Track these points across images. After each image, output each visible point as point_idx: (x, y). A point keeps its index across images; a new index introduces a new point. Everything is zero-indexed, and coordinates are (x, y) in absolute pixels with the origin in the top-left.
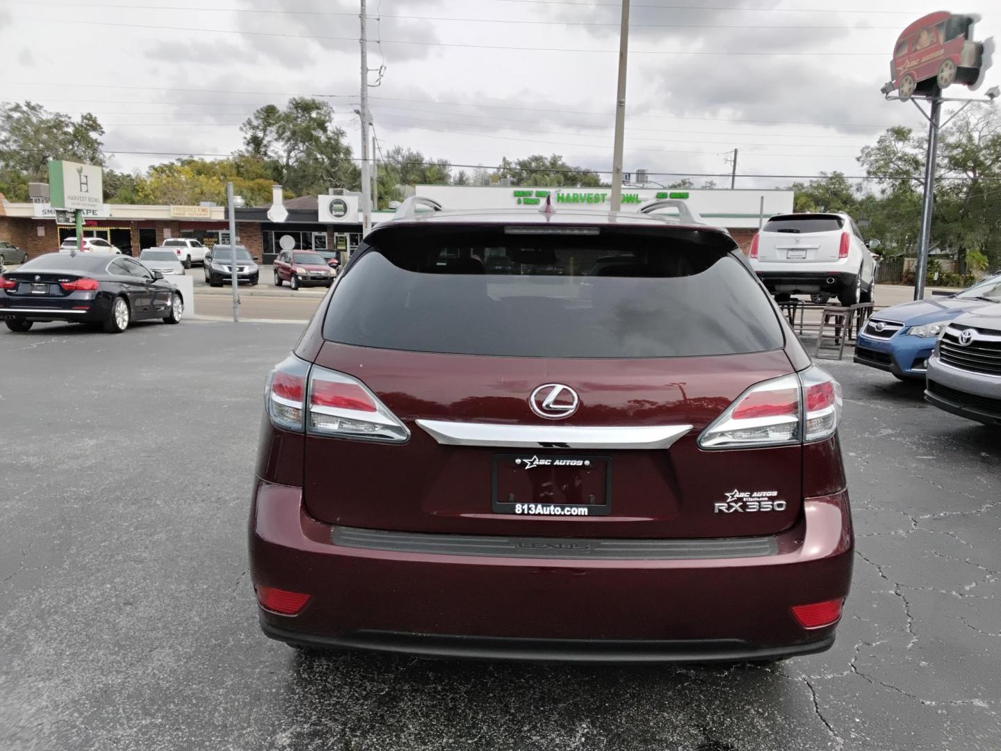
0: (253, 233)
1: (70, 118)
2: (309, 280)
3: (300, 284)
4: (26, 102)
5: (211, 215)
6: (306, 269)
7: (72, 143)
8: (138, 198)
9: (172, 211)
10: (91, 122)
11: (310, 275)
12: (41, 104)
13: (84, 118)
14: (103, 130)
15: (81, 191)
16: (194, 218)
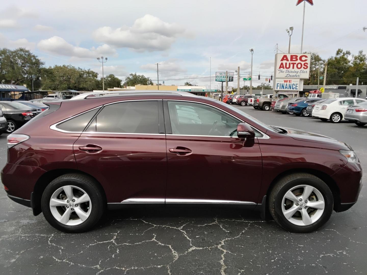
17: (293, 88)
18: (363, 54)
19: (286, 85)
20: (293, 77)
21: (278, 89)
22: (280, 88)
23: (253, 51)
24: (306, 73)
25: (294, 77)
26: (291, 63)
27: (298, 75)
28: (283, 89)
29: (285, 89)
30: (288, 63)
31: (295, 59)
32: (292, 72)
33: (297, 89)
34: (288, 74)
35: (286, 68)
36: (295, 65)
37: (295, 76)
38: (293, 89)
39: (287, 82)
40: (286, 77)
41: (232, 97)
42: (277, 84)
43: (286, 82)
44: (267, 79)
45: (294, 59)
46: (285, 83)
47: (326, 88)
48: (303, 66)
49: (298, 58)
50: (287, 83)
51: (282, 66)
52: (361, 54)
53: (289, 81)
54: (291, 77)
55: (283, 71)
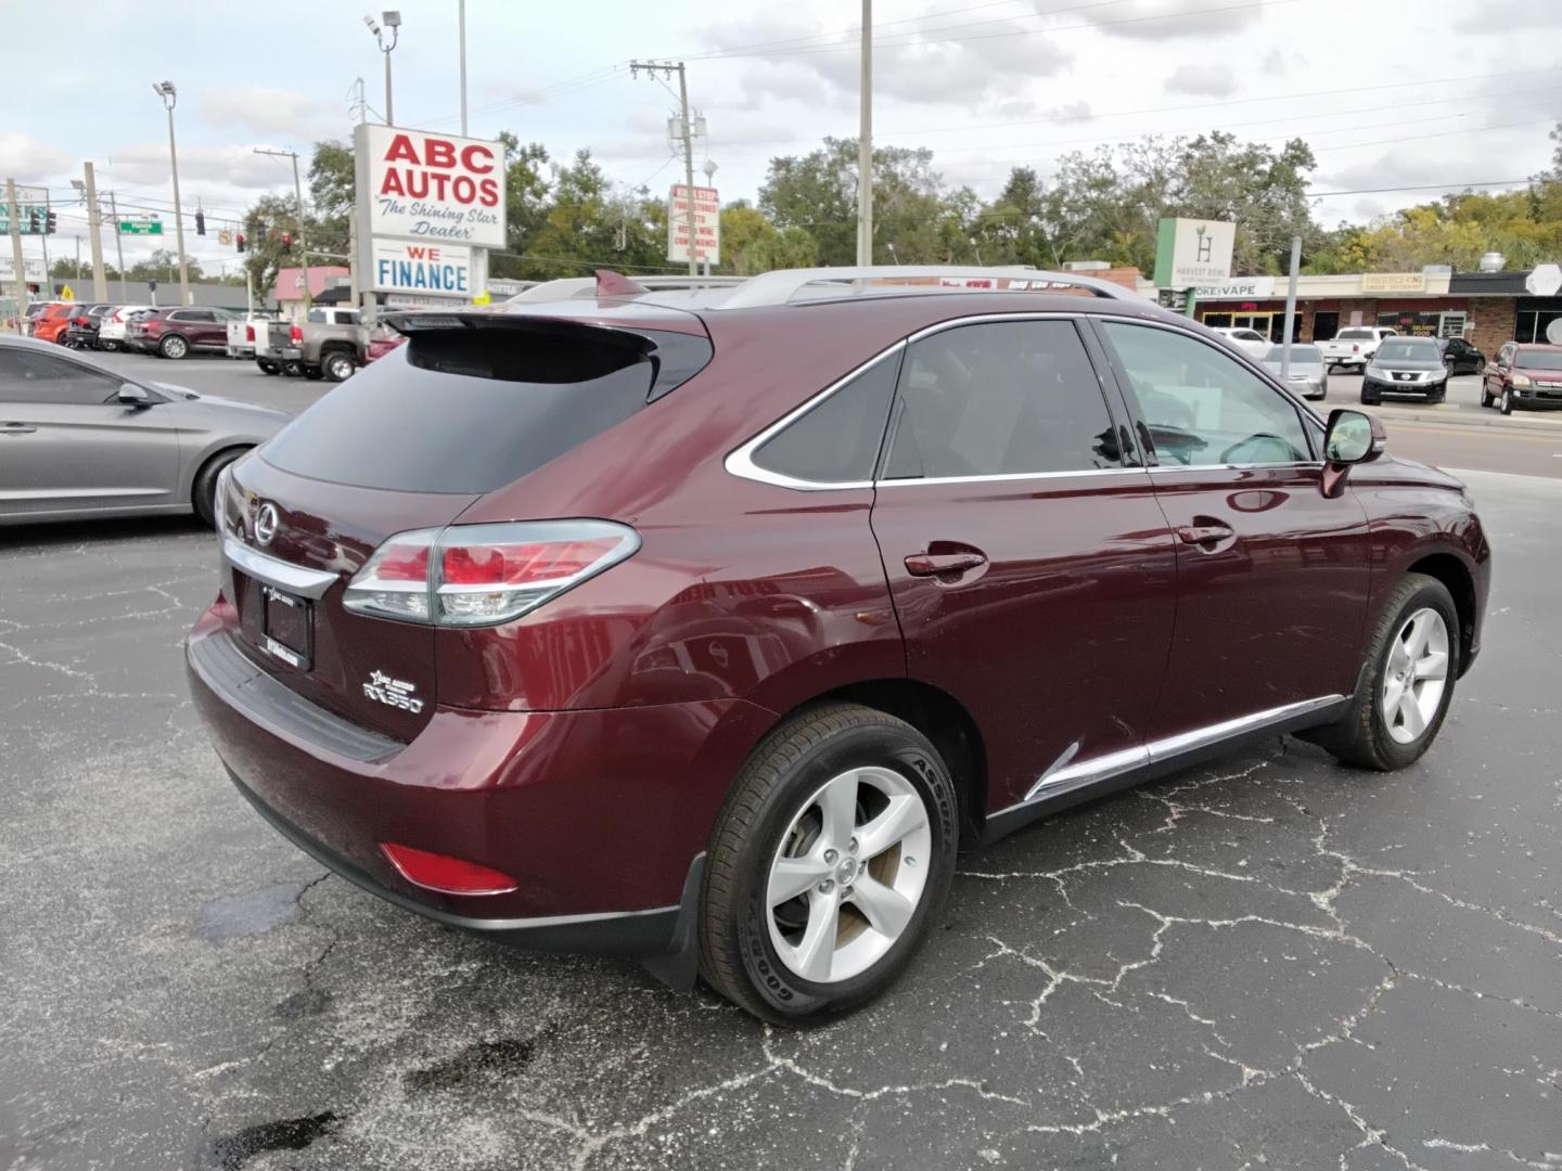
0: (1499, 314)
1: (1269, 149)
2: (1534, 397)
3: (1515, 405)
4: (1214, 132)
5: (1426, 288)
6: (1531, 379)
7: (1266, 186)
8: (1340, 265)
9: (1364, 284)
10: (1298, 153)
11: (1536, 389)
12: (1233, 134)
13: (1290, 146)
14: (1314, 162)
15: (1199, 260)
16: (1399, 293)
17: (449, 284)
18: (592, 167)
19: (420, 268)
20: (442, 237)
21: (388, 286)
22: (395, 283)
23: (173, 93)
24: (492, 223)
25: (447, 238)
26: (429, 176)
27: (462, 226)
28: (405, 288)
29: (416, 286)
30: (418, 171)
31: (443, 159)
32: (436, 213)
33: (464, 289)
34: (421, 223)
35: (414, 194)
36: (448, 186)
37: (451, 231)
38: (446, 286)
39: (421, 256)
40: (416, 235)
41: (90, 313)
42: (382, 262)
43: (416, 256)
44: (225, 232)
45: (439, 159)
46: (415, 261)
47: (495, 291)
48: (479, 193)
49: (457, 155)
50: (420, 261)
51: (393, 183)
52: (583, 162)
53: (430, 251)
54: (437, 237)
55: (400, 205)
